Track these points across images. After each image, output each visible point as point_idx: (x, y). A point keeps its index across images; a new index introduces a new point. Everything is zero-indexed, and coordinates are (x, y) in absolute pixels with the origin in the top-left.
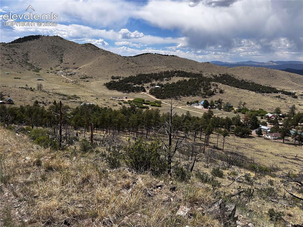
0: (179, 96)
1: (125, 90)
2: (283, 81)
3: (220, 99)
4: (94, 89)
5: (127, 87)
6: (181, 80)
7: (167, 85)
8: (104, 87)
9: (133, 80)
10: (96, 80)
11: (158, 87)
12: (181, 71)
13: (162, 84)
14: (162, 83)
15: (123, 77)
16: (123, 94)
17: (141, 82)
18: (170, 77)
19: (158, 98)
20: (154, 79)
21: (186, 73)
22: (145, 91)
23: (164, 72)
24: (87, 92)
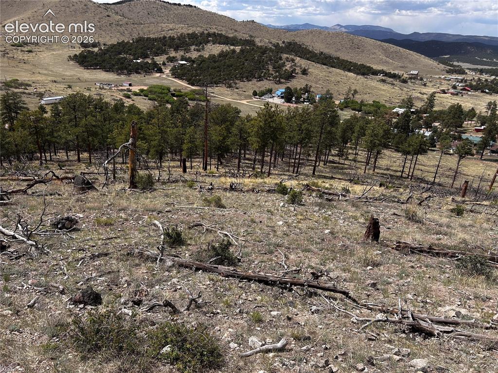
0: (233, 80)
1: (122, 69)
2: (373, 56)
3: (307, 85)
4: (51, 68)
5: (122, 63)
6: (224, 50)
7: (202, 60)
8: (72, 63)
9: (130, 50)
10: (47, 48)
11: (185, 64)
12: (217, 34)
13: (189, 58)
14: (188, 55)
15: (104, 45)
16: (117, 77)
17: (147, 54)
18: (201, 44)
19: (193, 85)
20: (170, 47)
21: (227, 38)
22: (160, 71)
23: (188, 34)
24: (39, 73)
